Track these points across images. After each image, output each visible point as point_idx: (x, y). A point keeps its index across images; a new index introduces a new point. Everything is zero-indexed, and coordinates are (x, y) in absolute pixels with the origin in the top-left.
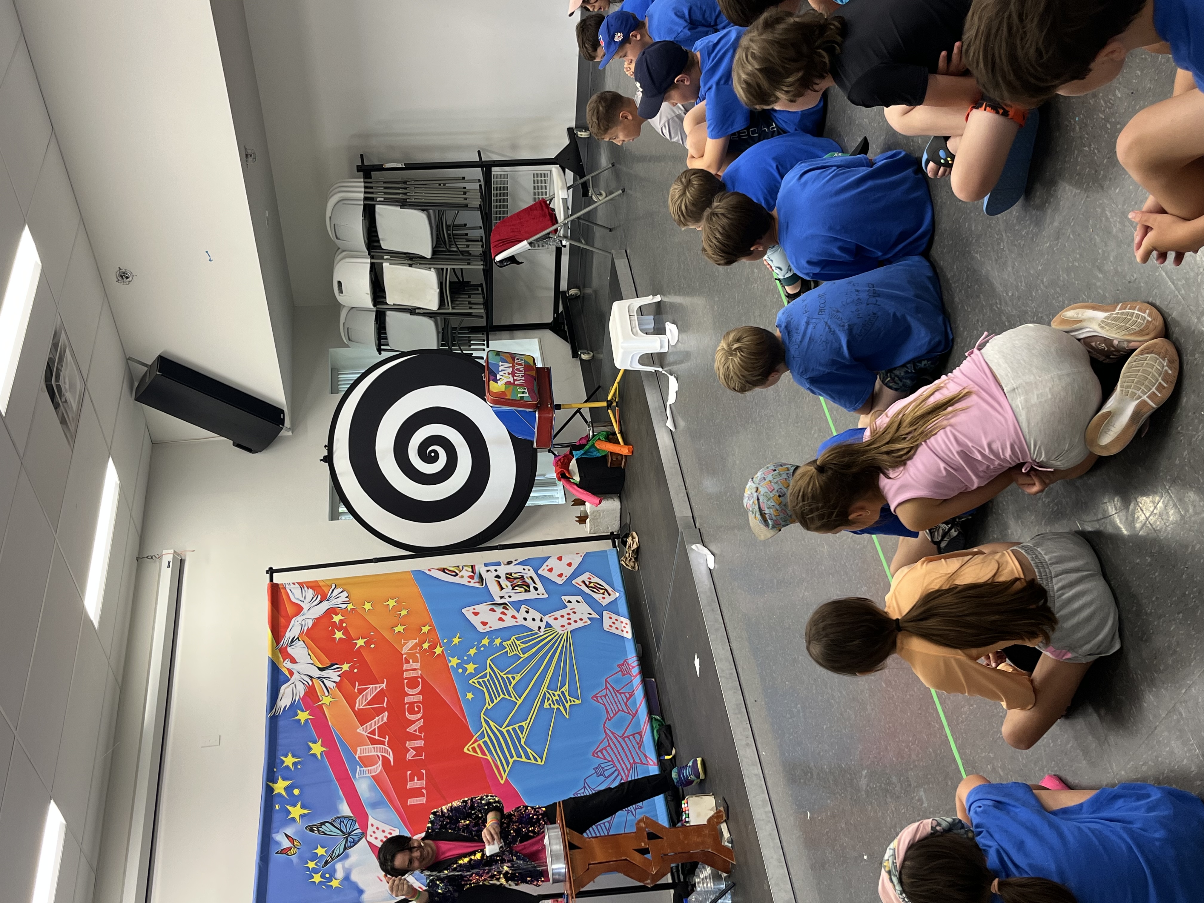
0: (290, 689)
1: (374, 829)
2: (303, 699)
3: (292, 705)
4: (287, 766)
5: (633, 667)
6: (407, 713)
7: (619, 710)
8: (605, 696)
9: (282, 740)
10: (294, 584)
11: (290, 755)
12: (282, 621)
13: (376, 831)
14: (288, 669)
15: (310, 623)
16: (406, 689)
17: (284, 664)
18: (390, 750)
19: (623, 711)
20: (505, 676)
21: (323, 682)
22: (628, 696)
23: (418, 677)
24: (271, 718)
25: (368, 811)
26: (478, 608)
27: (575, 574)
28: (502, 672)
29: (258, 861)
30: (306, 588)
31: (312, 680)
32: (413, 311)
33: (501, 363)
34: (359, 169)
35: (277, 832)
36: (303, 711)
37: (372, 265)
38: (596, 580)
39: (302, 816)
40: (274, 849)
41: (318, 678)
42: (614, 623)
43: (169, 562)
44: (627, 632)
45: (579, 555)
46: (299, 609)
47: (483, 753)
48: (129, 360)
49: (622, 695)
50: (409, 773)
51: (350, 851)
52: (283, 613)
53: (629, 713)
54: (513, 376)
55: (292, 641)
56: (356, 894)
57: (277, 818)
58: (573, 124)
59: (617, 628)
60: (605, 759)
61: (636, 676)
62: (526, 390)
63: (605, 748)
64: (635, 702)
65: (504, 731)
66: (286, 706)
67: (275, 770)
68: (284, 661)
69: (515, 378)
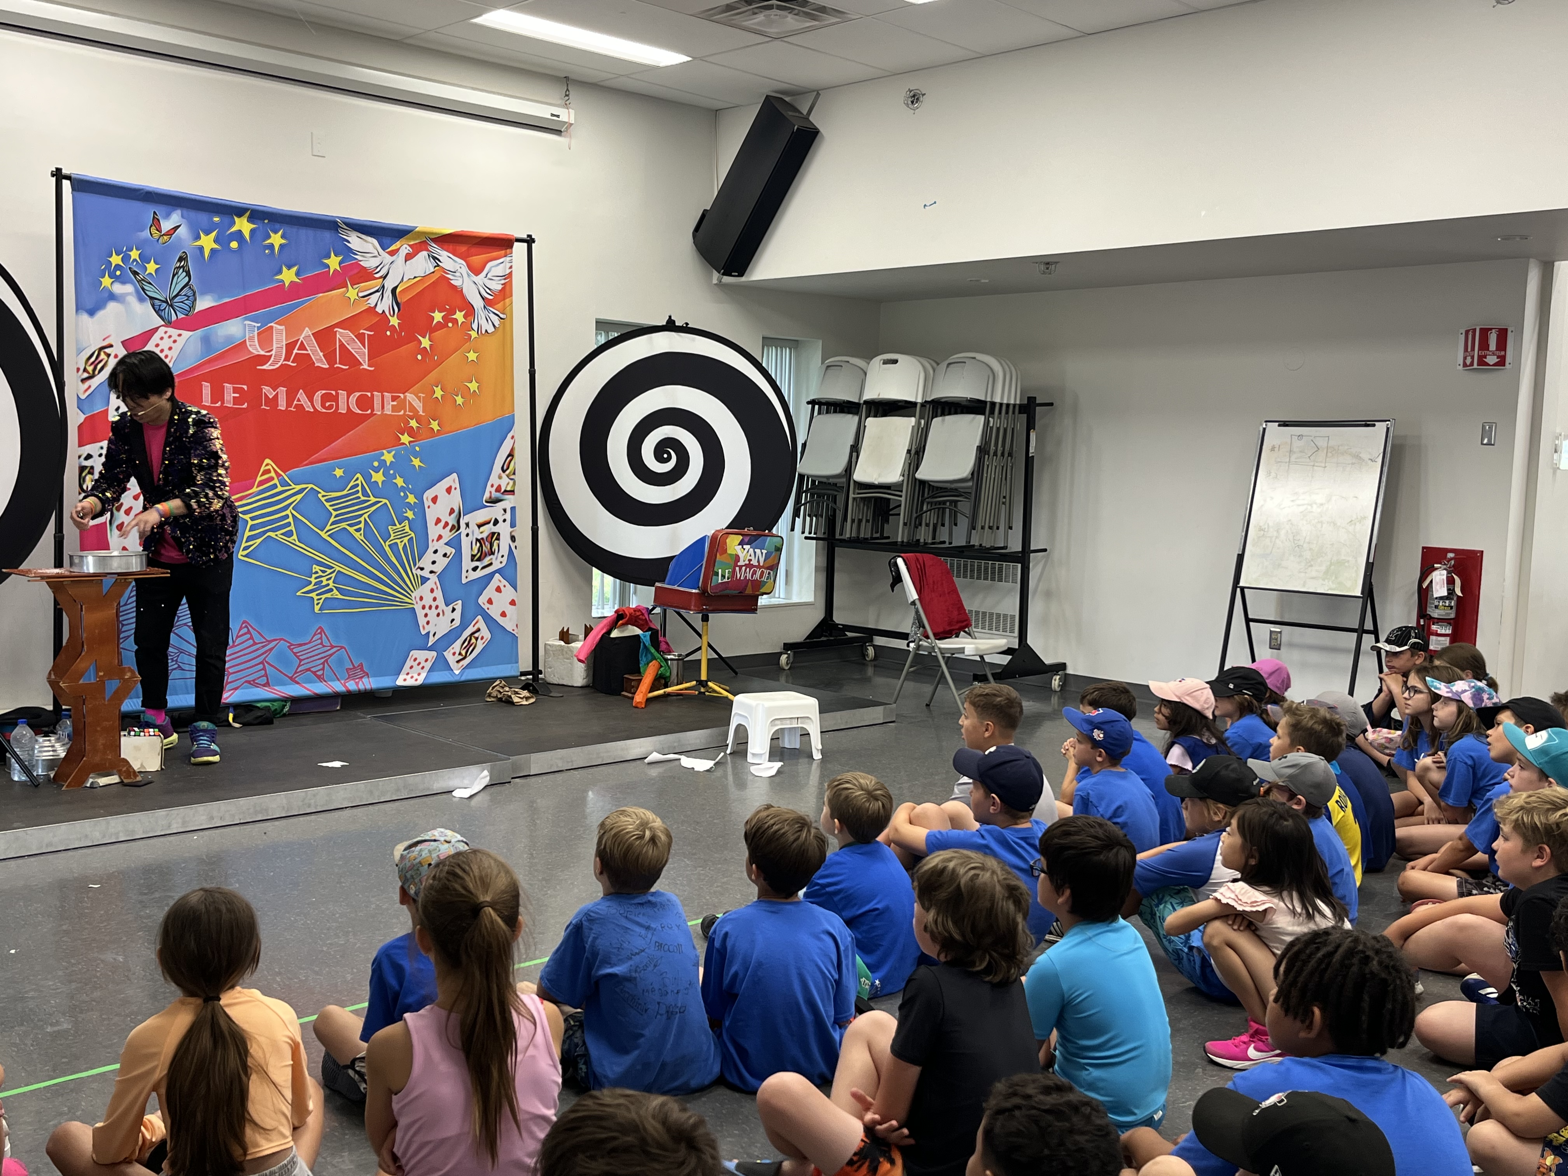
0: (371, 250)
1: (175, 337)
2: (357, 265)
3: (350, 250)
4: (269, 237)
5: (357, 684)
6: (324, 392)
7: (301, 660)
8: (321, 643)
9: (305, 234)
10: (511, 267)
11: (283, 241)
13: (172, 339)
14: (398, 250)
15: (457, 282)
16: (358, 394)
17: (405, 246)
18: (277, 366)
19: (299, 666)
20: (362, 519)
21: (377, 291)
22: (319, 673)
23: (373, 410)
24: (336, 222)
25: (199, 332)
26: (456, 494)
27: (489, 620)
28: (369, 516)
29: (148, 189)
30: (503, 282)
31: (381, 277)
32: (855, 449)
33: (764, 552)
34: (1032, 400)
35: (182, 216)
36: (340, 264)
37: (914, 404)
38: (480, 646)
39: (201, 249)
40: (160, 210)
41: (383, 287)
42: (419, 664)
43: (558, 116)
44: (405, 680)
45: (515, 628)
47: (261, 483)
48: (816, 93)
49: (321, 666)
50: (245, 387)
51: (148, 304)
52: (474, 250)
53: (296, 673)
54: (746, 565)
55: (435, 258)
56: (89, 306)
57: (202, 217)
58: (1070, 671)
59: (411, 667)
60: (238, 637)
61: (345, 686)
62: (726, 580)
63: (252, 638)
64: (310, 681)
65: (288, 512)
66: (349, 242)
67: (266, 221)
68: (409, 246)
69: (744, 568)
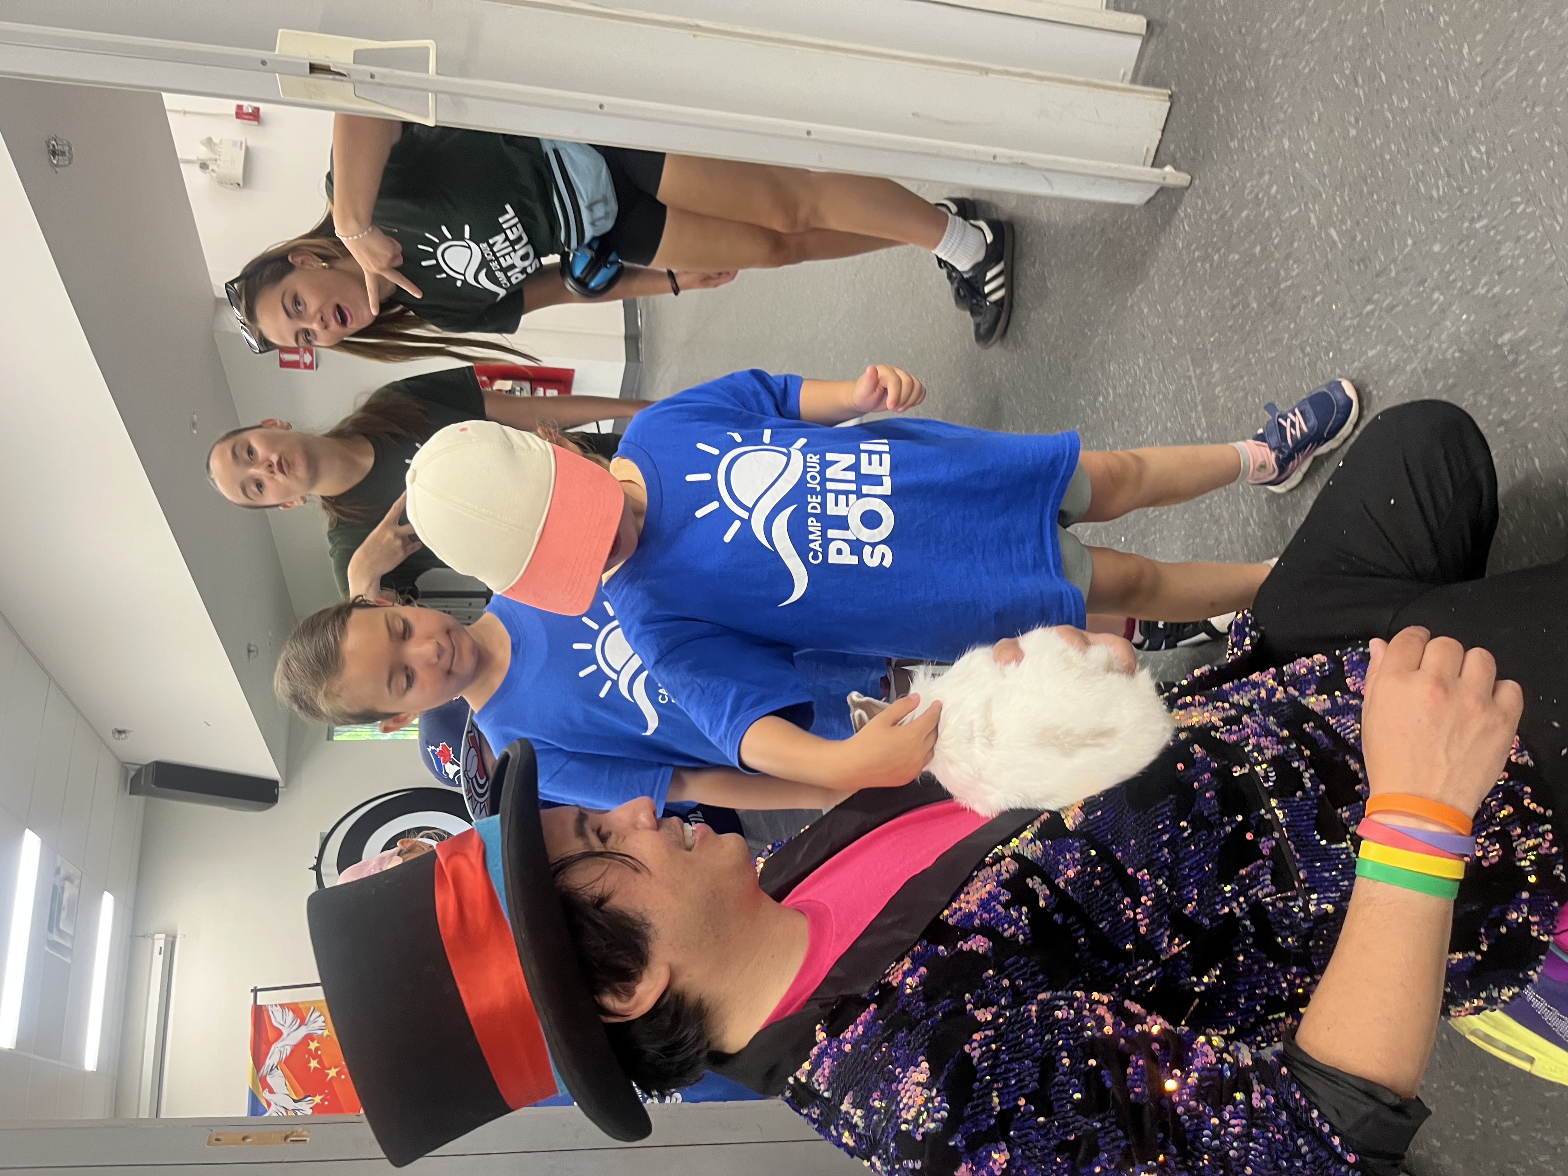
10: (276, 1005)
12: (263, 1047)
14: (266, 1099)
15: (288, 1050)
17: (263, 1094)
30: (287, 1011)
31: (286, 1112)
41: (293, 1109)
46: (279, 1034)
48: (124, 764)
52: (264, 1038)
55: (271, 1070)
68: (263, 1091)
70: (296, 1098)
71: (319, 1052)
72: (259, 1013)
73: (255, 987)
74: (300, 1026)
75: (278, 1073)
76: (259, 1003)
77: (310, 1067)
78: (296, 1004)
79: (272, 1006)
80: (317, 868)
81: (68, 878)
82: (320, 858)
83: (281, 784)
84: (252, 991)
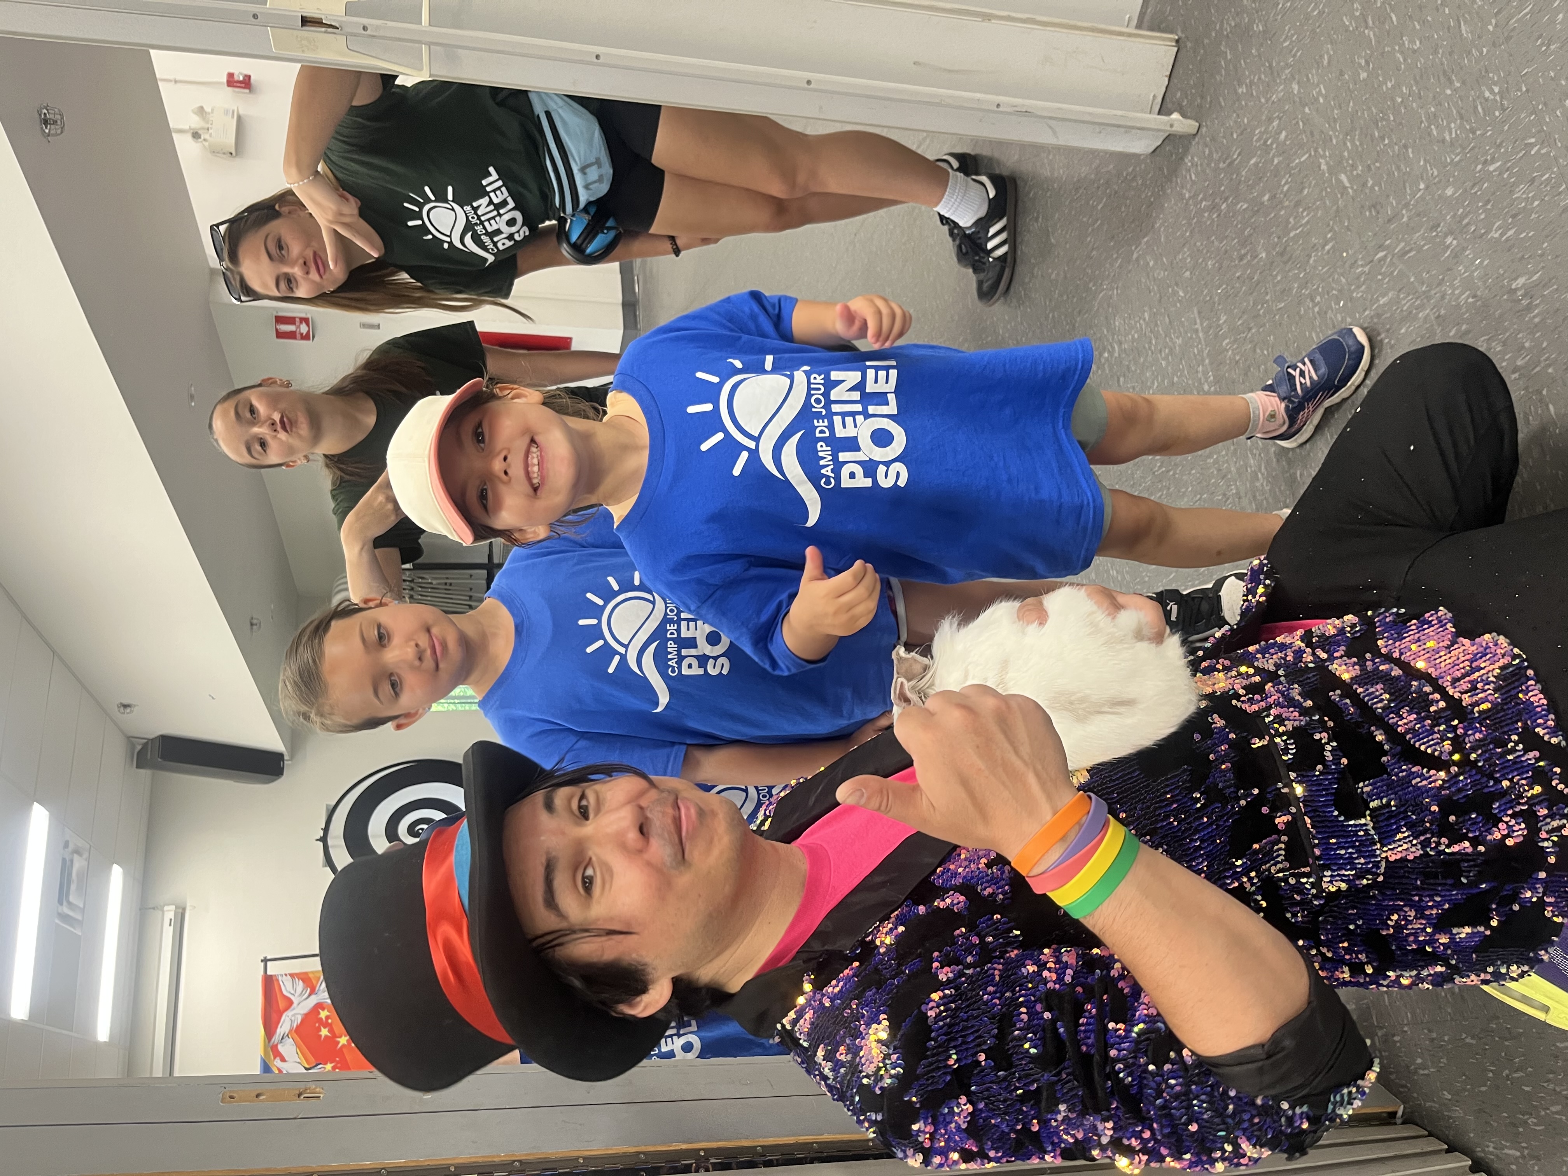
10: (286, 974)
12: (274, 1016)
14: (278, 1069)
15: (299, 1019)
17: (275, 1062)
30: (297, 980)
46: (289, 1003)
48: (130, 738)
52: (275, 1007)
55: (283, 1038)
68: (274, 1058)
70: (307, 1066)
71: (330, 1021)
72: (269, 983)
73: (265, 958)
74: (310, 995)
75: (289, 1041)
76: (269, 973)
77: (321, 1036)
78: (306, 973)
79: (282, 975)
80: (324, 839)
81: (77, 852)
82: (326, 830)
83: (286, 758)
84: (262, 961)
